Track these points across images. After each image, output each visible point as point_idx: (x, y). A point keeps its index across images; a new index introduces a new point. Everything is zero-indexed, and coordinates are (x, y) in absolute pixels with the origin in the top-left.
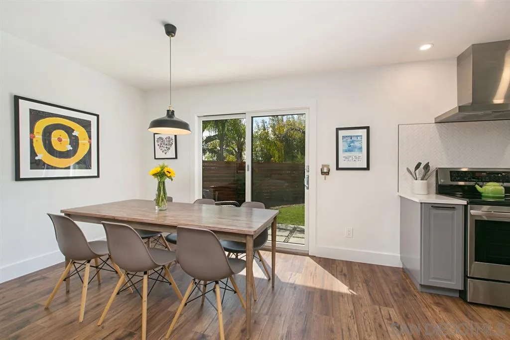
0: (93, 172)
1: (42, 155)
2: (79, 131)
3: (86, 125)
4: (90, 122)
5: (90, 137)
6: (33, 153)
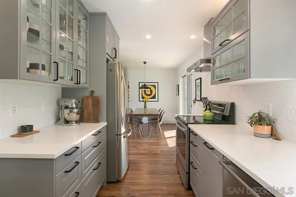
0: (156, 100)
1: (144, 95)
2: (153, 88)
3: (155, 86)
4: (155, 85)
5: (156, 90)
6: (142, 95)
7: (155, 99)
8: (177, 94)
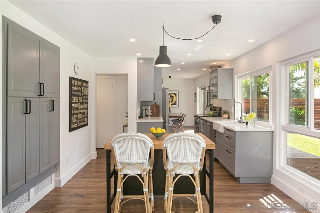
4: (176, 93)
5: (176, 97)
7: (176, 105)
8: (195, 101)
